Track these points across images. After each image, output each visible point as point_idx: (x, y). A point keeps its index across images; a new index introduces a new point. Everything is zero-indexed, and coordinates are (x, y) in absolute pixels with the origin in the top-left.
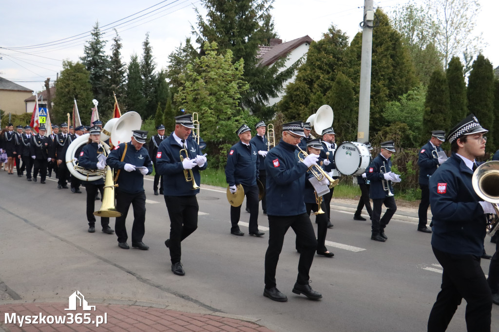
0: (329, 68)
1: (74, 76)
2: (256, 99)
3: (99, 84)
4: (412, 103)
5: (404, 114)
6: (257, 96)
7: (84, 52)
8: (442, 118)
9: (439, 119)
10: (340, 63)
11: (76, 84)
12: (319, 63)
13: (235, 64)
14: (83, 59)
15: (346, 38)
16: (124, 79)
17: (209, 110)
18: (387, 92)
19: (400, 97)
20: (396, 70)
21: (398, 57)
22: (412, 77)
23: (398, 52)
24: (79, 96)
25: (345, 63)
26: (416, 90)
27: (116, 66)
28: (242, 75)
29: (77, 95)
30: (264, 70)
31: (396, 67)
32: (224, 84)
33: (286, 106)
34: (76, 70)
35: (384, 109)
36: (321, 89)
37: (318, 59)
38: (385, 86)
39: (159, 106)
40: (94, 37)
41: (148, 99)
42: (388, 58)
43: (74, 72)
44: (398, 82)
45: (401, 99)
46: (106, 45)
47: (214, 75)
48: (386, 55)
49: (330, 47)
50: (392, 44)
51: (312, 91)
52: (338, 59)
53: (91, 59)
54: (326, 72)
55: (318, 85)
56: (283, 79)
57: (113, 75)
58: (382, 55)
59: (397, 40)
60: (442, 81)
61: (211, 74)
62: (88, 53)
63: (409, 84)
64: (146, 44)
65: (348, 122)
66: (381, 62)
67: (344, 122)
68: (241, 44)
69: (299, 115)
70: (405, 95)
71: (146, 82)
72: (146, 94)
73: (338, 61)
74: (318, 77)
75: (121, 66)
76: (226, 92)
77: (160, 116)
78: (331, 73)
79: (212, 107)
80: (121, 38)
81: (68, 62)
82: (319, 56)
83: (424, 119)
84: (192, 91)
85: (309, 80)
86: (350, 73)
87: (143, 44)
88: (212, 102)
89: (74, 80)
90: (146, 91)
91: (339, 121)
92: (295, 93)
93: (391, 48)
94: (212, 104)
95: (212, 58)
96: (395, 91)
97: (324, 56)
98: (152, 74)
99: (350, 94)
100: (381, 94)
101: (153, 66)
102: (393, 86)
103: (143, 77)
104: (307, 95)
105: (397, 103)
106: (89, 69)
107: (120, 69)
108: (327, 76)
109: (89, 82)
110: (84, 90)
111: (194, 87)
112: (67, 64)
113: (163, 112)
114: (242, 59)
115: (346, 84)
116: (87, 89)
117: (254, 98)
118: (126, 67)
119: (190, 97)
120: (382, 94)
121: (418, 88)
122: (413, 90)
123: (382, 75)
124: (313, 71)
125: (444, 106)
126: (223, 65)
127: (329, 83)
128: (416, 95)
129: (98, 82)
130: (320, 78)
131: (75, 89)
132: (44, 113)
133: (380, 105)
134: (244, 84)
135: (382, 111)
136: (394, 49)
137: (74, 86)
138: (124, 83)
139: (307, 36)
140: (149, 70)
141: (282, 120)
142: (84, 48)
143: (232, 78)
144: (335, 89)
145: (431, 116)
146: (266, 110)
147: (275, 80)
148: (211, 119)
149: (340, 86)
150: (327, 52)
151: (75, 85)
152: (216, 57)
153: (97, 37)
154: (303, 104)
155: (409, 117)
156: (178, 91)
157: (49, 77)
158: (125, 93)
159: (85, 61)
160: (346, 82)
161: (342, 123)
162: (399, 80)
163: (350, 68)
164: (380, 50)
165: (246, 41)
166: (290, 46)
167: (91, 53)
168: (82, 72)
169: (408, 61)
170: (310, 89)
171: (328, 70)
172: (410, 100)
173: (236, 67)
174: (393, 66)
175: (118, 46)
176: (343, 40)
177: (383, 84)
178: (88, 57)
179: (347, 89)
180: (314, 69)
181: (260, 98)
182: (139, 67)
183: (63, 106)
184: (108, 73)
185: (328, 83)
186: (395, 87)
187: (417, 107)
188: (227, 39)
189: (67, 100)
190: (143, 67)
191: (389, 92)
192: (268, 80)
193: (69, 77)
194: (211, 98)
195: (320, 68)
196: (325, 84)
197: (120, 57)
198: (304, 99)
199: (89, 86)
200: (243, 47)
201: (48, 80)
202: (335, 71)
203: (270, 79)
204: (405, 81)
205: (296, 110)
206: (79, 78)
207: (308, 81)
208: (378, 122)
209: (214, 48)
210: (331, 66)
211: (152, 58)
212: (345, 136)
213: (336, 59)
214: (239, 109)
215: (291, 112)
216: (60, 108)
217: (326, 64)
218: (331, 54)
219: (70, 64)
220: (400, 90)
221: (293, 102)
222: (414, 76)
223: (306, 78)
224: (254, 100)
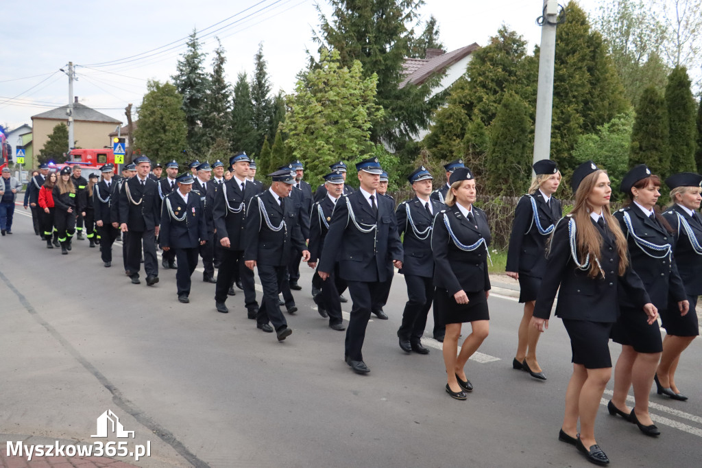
0: (497, 85)
1: (162, 100)
2: (401, 131)
3: (196, 112)
4: (616, 136)
5: (604, 152)
6: (402, 128)
7: (176, 69)
8: (656, 158)
9: (651, 160)
10: (512, 78)
11: (165, 111)
12: (482, 79)
13: (366, 81)
14: (176, 78)
15: (523, 44)
16: (229, 104)
17: (325, 145)
18: (581, 120)
19: (599, 127)
20: (595, 89)
21: (598, 70)
22: (619, 100)
23: (599, 63)
24: (167, 127)
25: (519, 80)
26: (624, 118)
27: (218, 86)
28: (374, 96)
29: (165, 126)
30: (411, 90)
31: (596, 84)
32: (348, 108)
33: (435, 140)
34: (164, 92)
35: (575, 146)
36: (483, 115)
37: (481, 73)
38: (578, 112)
39: (266, 141)
40: (190, 48)
41: (260, 132)
42: (584, 72)
43: (162, 95)
44: (597, 106)
45: (600, 130)
46: (206, 59)
47: (335, 95)
48: (581, 68)
49: (500, 56)
50: (590, 52)
51: (471, 119)
52: (510, 73)
53: (186, 77)
54: (492, 92)
55: (480, 110)
56: (439, 104)
57: (213, 99)
58: (574, 68)
59: (599, 44)
60: (658, 103)
61: (330, 95)
62: (181, 70)
63: (615, 108)
64: (259, 57)
65: (519, 163)
66: (572, 77)
67: (512, 162)
68: (378, 53)
69: (451, 152)
70: (606, 125)
71: (258, 109)
72: (258, 125)
73: (509, 76)
74: (480, 99)
75: (224, 87)
76: (353, 119)
77: (267, 154)
78: (500, 92)
79: (331, 141)
80: (225, 49)
81: (154, 82)
82: (483, 68)
83: (630, 160)
84: (302, 118)
85: (468, 103)
86: (526, 94)
87: (255, 57)
88: (330, 134)
89: (162, 105)
90: (258, 120)
91: (505, 162)
92: (447, 122)
93: (588, 58)
94: (331, 137)
95: (332, 73)
96: (593, 120)
97: (490, 68)
98: (266, 98)
99: (522, 121)
100: (571, 123)
101: (268, 87)
102: (589, 112)
103: (254, 102)
104: (465, 124)
105: (594, 137)
106: (183, 91)
107: (224, 91)
108: (492, 98)
109: (182, 109)
110: (175, 119)
111: (306, 113)
112: (153, 84)
113: (271, 148)
114: (375, 74)
115: (517, 108)
116: (179, 118)
117: (397, 130)
118: (232, 88)
119: (302, 127)
120: (573, 124)
121: (627, 115)
122: (619, 118)
123: (574, 97)
124: (474, 90)
125: (660, 140)
126: (347, 82)
127: (496, 108)
128: (623, 125)
129: (195, 109)
130: (482, 101)
131: (162, 118)
132: (122, 149)
133: (570, 140)
134: (378, 110)
135: (572, 148)
136: (593, 58)
137: (161, 114)
138: (229, 110)
139: (475, 44)
140: (262, 92)
141: (427, 159)
142: (177, 63)
143: (361, 100)
144: (500, 115)
145: (640, 155)
146: (412, 146)
147: (428, 104)
148: (329, 157)
149: (508, 111)
150: (495, 63)
151: (163, 113)
152: (337, 70)
153: (194, 48)
154: (458, 137)
155: (611, 156)
156: (285, 118)
157: (130, 103)
158: (230, 123)
159: (178, 81)
160: (517, 105)
161: (509, 165)
162: (599, 104)
163: (528, 85)
164: (571, 60)
165: (388, 50)
166: (452, 58)
167: (186, 69)
168: (172, 95)
169: (612, 75)
170: (469, 116)
171: (495, 89)
172: (613, 131)
173: (366, 85)
174: (591, 84)
175: (222, 60)
176: (518, 46)
177: (575, 110)
178: (182, 75)
179: (518, 114)
180: (475, 87)
181: (406, 131)
182: (247, 89)
183: (147, 141)
184: (207, 96)
185: (493, 107)
186: (593, 114)
187: (624, 143)
188: (360, 46)
189: (151, 133)
190: (254, 88)
191: (584, 121)
192: (416, 105)
193: (155, 102)
194: (329, 129)
195: (484, 86)
196: (490, 109)
197: (223, 75)
198: (459, 130)
199: (182, 114)
200: (381, 59)
201: (130, 106)
202: (505, 90)
203: (420, 102)
204: (607, 104)
205: (448, 146)
206: (168, 103)
207: (466, 104)
208: (566, 163)
209: (335, 59)
210: (499, 83)
211: (266, 77)
212: (513, 183)
213: (507, 74)
214: (371, 144)
215: (442, 149)
216: (142, 144)
217: (492, 80)
218: (500, 66)
219: (157, 85)
220: (600, 118)
221: (444, 134)
222: (622, 97)
223: (463, 100)
224: (397, 133)
